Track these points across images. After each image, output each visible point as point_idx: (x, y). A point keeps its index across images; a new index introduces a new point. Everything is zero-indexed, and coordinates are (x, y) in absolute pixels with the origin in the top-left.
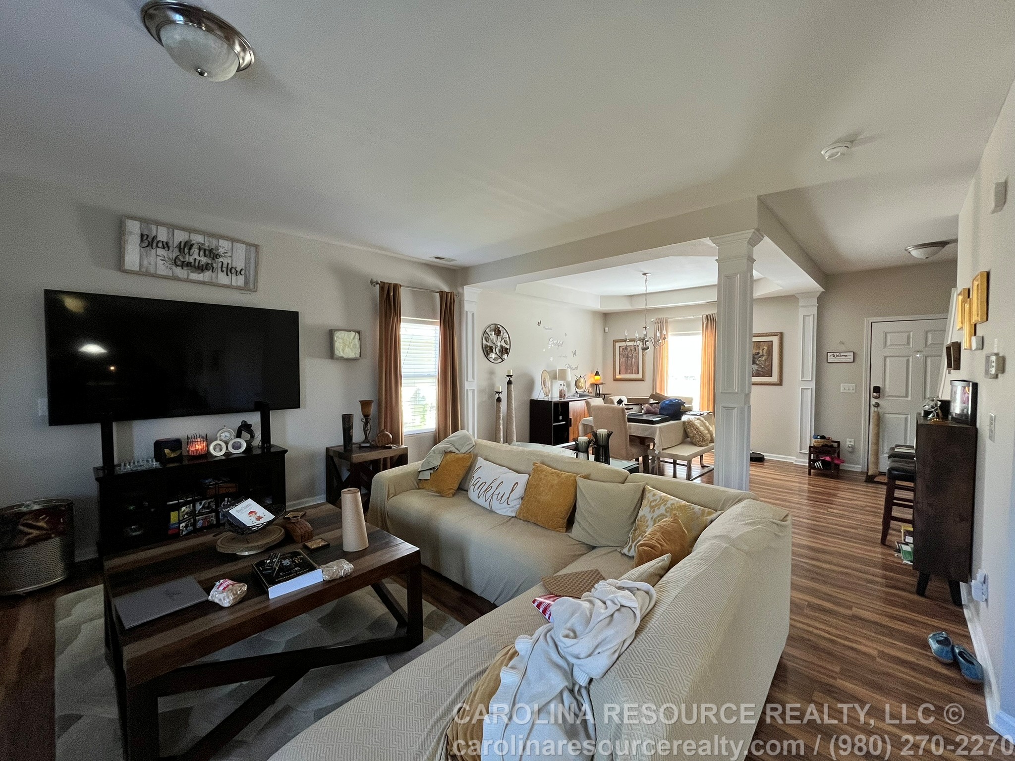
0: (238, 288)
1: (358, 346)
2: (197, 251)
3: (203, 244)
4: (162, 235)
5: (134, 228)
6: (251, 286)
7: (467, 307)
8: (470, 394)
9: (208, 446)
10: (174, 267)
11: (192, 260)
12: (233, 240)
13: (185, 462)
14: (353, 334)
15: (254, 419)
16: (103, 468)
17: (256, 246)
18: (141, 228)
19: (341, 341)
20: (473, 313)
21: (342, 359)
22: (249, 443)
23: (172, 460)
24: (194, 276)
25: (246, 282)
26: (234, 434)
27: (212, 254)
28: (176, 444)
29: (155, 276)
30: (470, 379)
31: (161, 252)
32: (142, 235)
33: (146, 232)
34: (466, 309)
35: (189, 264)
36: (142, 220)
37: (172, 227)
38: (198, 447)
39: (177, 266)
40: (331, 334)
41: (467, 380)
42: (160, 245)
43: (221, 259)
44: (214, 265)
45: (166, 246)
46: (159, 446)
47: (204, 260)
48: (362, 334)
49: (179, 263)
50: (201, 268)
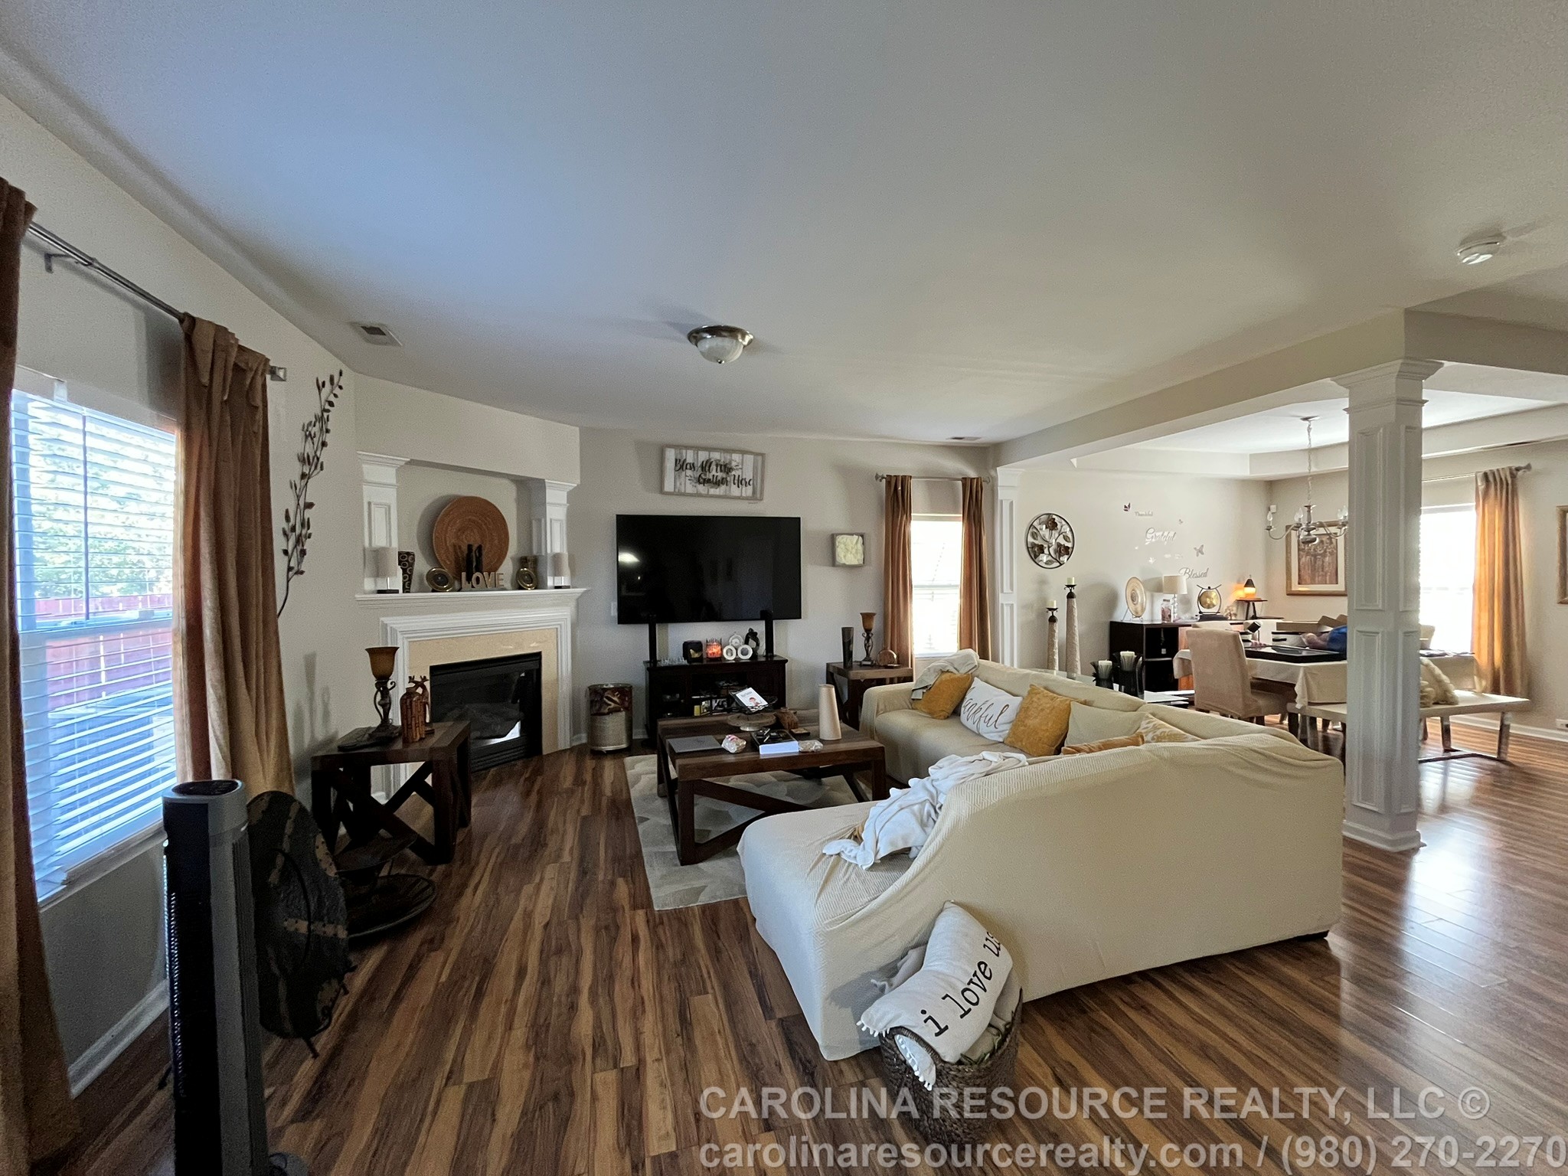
0: (747, 498)
1: (861, 552)
2: (715, 467)
3: (720, 461)
4: (690, 457)
5: (671, 455)
6: (758, 496)
7: (1002, 494)
8: (1007, 610)
9: (722, 650)
10: (697, 485)
11: (711, 477)
12: (743, 452)
13: (705, 662)
14: (856, 537)
15: (760, 627)
16: (650, 662)
17: (762, 455)
18: (676, 453)
19: (842, 546)
20: (1012, 502)
21: (844, 566)
22: (755, 651)
23: (696, 660)
24: (713, 491)
25: (754, 492)
26: (743, 641)
27: (726, 468)
28: (698, 646)
29: (684, 494)
30: (1006, 589)
31: (689, 473)
32: (676, 460)
33: (678, 457)
34: (1000, 498)
35: (708, 481)
36: (677, 447)
37: (697, 449)
38: (715, 650)
39: (700, 483)
40: (832, 539)
41: (1002, 592)
42: (688, 467)
43: (733, 473)
44: (728, 479)
45: (692, 467)
46: (687, 646)
47: (720, 475)
48: (866, 537)
49: (701, 480)
50: (718, 483)
